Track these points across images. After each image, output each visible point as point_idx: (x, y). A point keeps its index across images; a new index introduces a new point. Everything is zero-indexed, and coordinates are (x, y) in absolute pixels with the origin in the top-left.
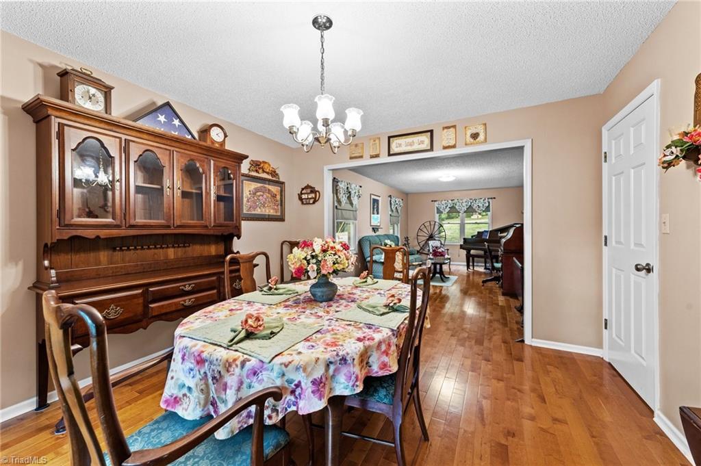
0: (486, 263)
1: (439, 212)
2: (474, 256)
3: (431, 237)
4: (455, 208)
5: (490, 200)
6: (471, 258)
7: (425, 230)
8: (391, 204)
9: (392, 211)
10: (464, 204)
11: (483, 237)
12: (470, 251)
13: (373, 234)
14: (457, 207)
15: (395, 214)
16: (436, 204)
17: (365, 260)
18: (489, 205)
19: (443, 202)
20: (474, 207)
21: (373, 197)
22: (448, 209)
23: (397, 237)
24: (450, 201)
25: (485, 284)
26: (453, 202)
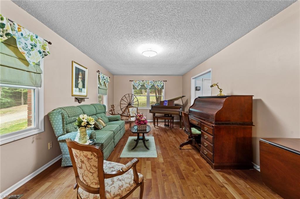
0: (165, 122)
1: (134, 88)
2: (158, 118)
3: (130, 105)
4: (144, 86)
5: (164, 82)
6: (156, 119)
7: (125, 100)
8: (99, 78)
9: (101, 84)
10: (150, 84)
11: (164, 105)
12: (155, 114)
13: (77, 104)
14: (145, 86)
15: (103, 87)
16: (132, 83)
17: (56, 138)
18: (163, 85)
19: (137, 82)
20: (155, 86)
21: (75, 65)
22: (140, 87)
23: (104, 106)
24: (141, 82)
25: (182, 148)
26: (143, 82)
